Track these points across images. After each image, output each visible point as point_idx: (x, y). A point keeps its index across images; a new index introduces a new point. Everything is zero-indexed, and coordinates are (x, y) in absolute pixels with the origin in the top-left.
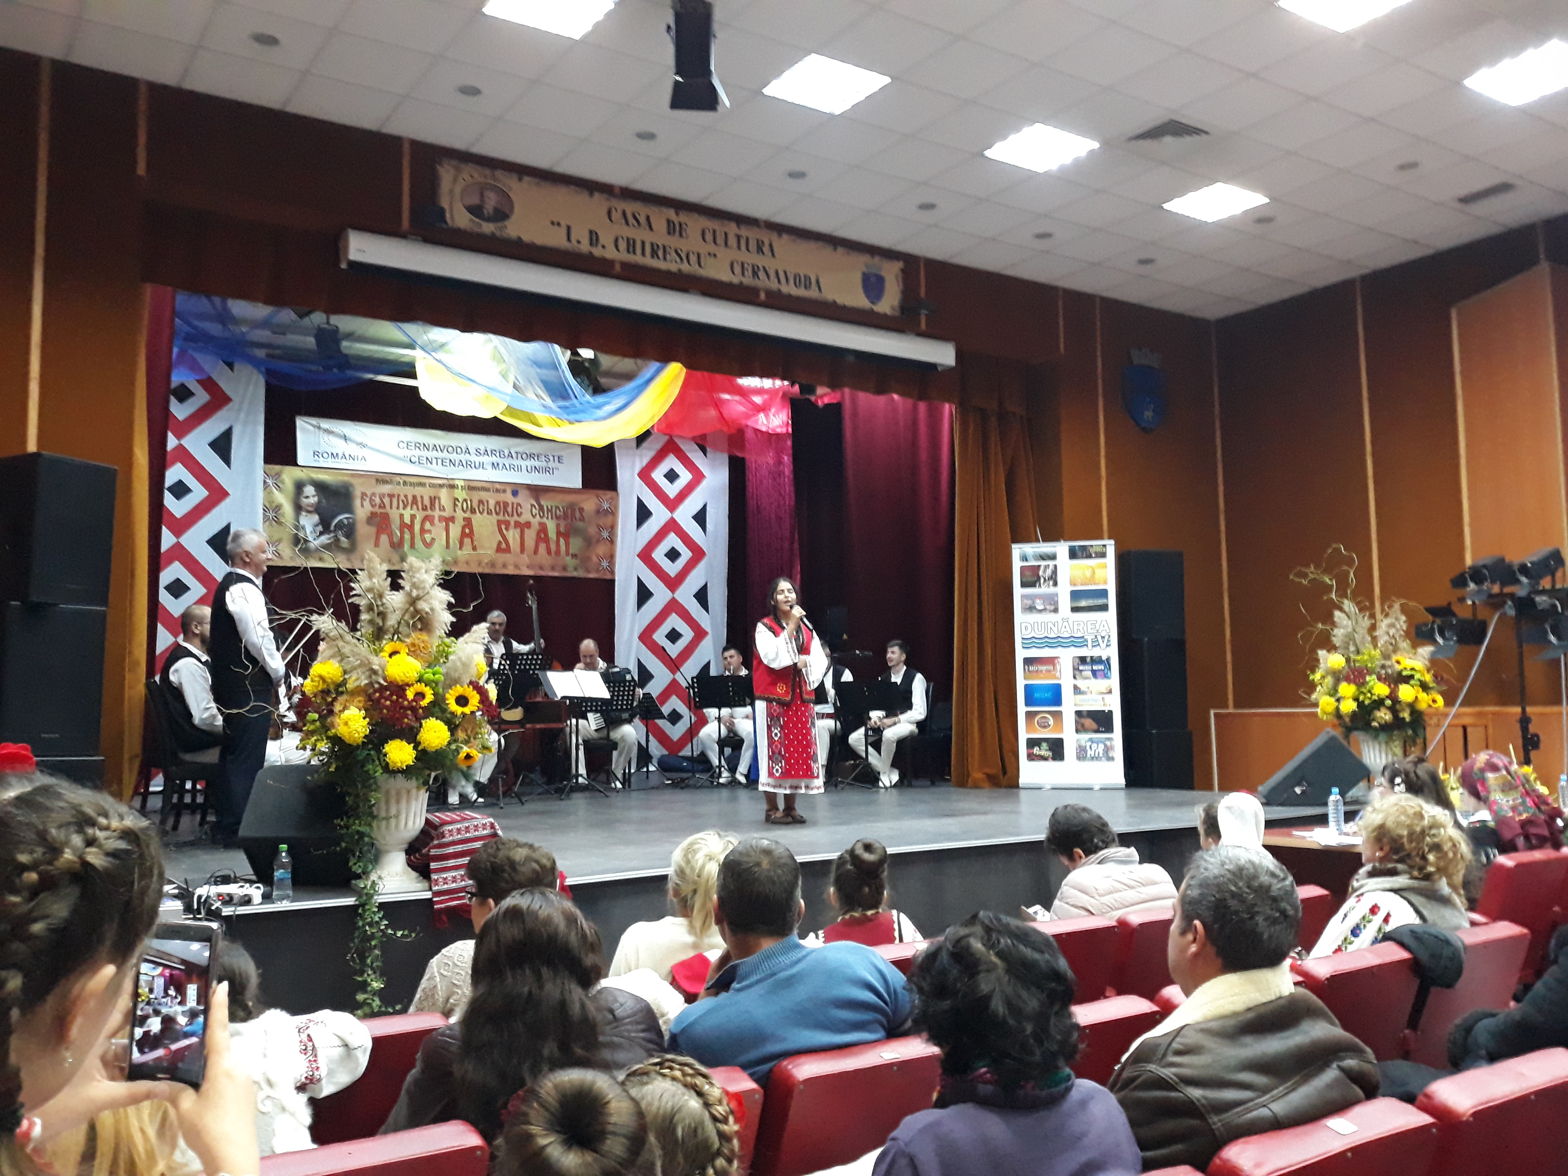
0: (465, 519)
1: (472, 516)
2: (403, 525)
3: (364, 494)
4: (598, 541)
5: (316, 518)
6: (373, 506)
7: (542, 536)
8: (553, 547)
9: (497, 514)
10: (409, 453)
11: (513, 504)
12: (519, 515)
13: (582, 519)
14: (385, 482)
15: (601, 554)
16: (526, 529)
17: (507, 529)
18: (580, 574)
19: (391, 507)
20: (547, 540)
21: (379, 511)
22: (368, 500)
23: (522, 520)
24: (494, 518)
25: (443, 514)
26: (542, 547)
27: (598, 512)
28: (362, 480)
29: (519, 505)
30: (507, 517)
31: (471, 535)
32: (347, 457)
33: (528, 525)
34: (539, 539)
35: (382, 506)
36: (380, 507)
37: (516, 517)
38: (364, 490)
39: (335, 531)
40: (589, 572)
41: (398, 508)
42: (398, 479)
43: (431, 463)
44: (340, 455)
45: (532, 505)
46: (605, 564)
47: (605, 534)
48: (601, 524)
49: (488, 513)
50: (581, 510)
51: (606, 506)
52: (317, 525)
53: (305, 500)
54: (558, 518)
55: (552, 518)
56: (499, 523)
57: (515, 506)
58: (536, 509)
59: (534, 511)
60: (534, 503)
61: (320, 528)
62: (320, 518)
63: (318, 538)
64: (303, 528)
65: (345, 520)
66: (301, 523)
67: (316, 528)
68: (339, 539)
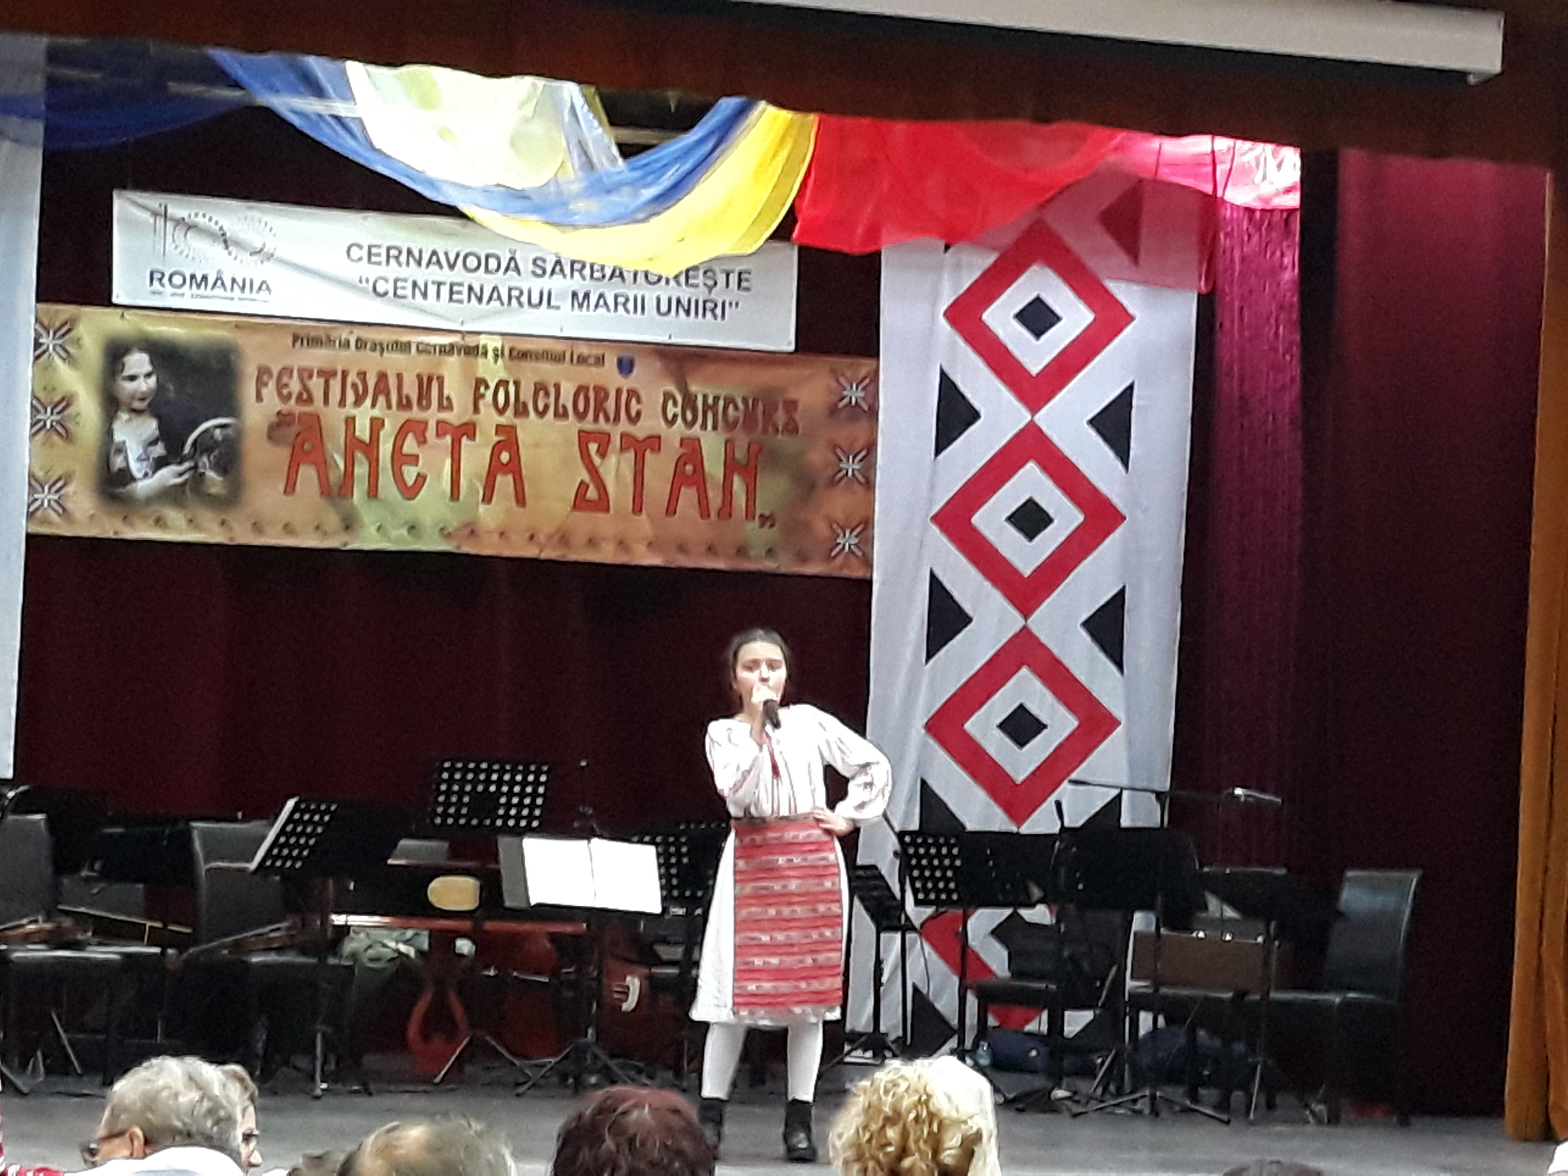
0: (499, 429)
1: (517, 422)
2: (352, 445)
3: (263, 372)
4: (833, 483)
5: (151, 427)
6: (286, 398)
7: (689, 468)
8: (715, 498)
9: (581, 416)
10: (372, 272)
11: (619, 392)
12: (634, 419)
13: (792, 428)
14: (315, 342)
15: (839, 515)
16: (648, 453)
17: (601, 453)
18: (783, 564)
19: (326, 401)
20: (699, 479)
21: (298, 409)
22: (272, 384)
23: (640, 431)
24: (572, 425)
25: (445, 416)
26: (688, 496)
27: (833, 411)
28: (259, 338)
29: (633, 393)
30: (602, 425)
31: (514, 468)
32: (228, 284)
33: (654, 442)
34: (679, 480)
35: (305, 397)
36: (299, 398)
37: (624, 425)
38: (265, 361)
39: (191, 457)
40: (803, 559)
41: (342, 403)
42: (344, 334)
43: (425, 295)
44: (211, 282)
45: (668, 396)
46: (848, 540)
47: (851, 466)
48: (841, 442)
49: (556, 414)
50: (791, 405)
51: (855, 394)
52: (154, 443)
53: (126, 384)
54: (731, 426)
55: (715, 428)
56: (584, 438)
57: (624, 397)
58: (675, 404)
59: (671, 410)
60: (672, 388)
61: (159, 450)
62: (160, 427)
63: (154, 472)
64: (121, 449)
65: (218, 432)
66: (118, 437)
67: (151, 448)
68: (202, 475)
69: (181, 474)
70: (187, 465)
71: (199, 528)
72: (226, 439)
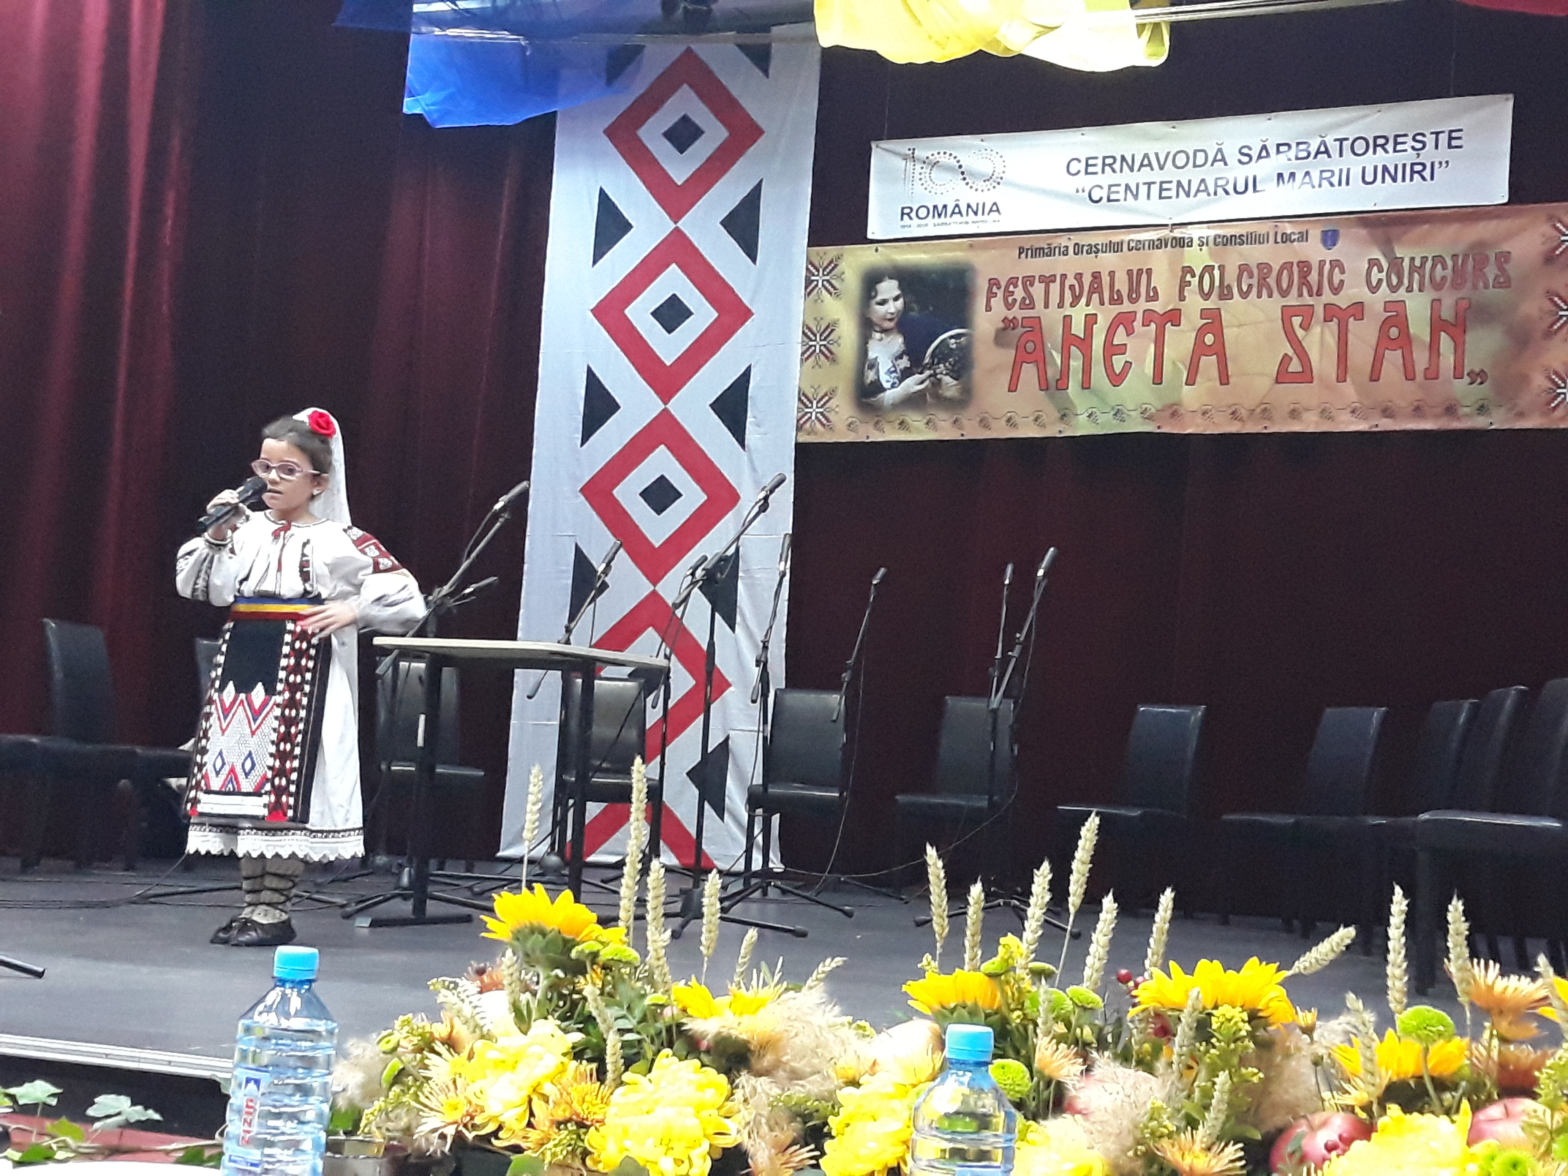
0: (1204, 312)
1: (1222, 304)
2: (1069, 340)
3: (993, 285)
5: (897, 342)
6: (1009, 305)
7: (1394, 332)
8: (1421, 359)
9: (1283, 292)
10: (1088, 183)
11: (1322, 263)
12: (1337, 288)
13: (1505, 281)
14: (1037, 251)
16: (1351, 321)
17: (1305, 326)
18: (1495, 420)
19: (1047, 304)
20: (1404, 342)
21: (1021, 315)
22: (1000, 294)
23: (1344, 299)
24: (1276, 302)
25: (1152, 306)
26: (1393, 359)
28: (988, 254)
29: (1336, 264)
30: (1306, 299)
31: (1218, 349)
32: (964, 210)
33: (1357, 309)
34: (1383, 344)
35: (1028, 303)
36: (1024, 305)
37: (1328, 296)
38: (995, 275)
39: (931, 365)
40: (1520, 414)
41: (1061, 305)
42: (1064, 240)
43: (1136, 197)
44: (951, 209)
45: (1373, 263)
49: (1261, 293)
52: (900, 357)
53: (878, 307)
54: (1438, 284)
55: (1422, 286)
56: (1287, 313)
57: (1327, 267)
58: (1381, 270)
59: (1375, 275)
60: (1377, 255)
61: (904, 363)
62: (906, 342)
63: (900, 382)
64: (873, 365)
65: (953, 341)
66: (871, 355)
67: (899, 361)
68: (940, 380)
69: (922, 382)
70: (928, 373)
71: (935, 428)
72: (960, 348)
